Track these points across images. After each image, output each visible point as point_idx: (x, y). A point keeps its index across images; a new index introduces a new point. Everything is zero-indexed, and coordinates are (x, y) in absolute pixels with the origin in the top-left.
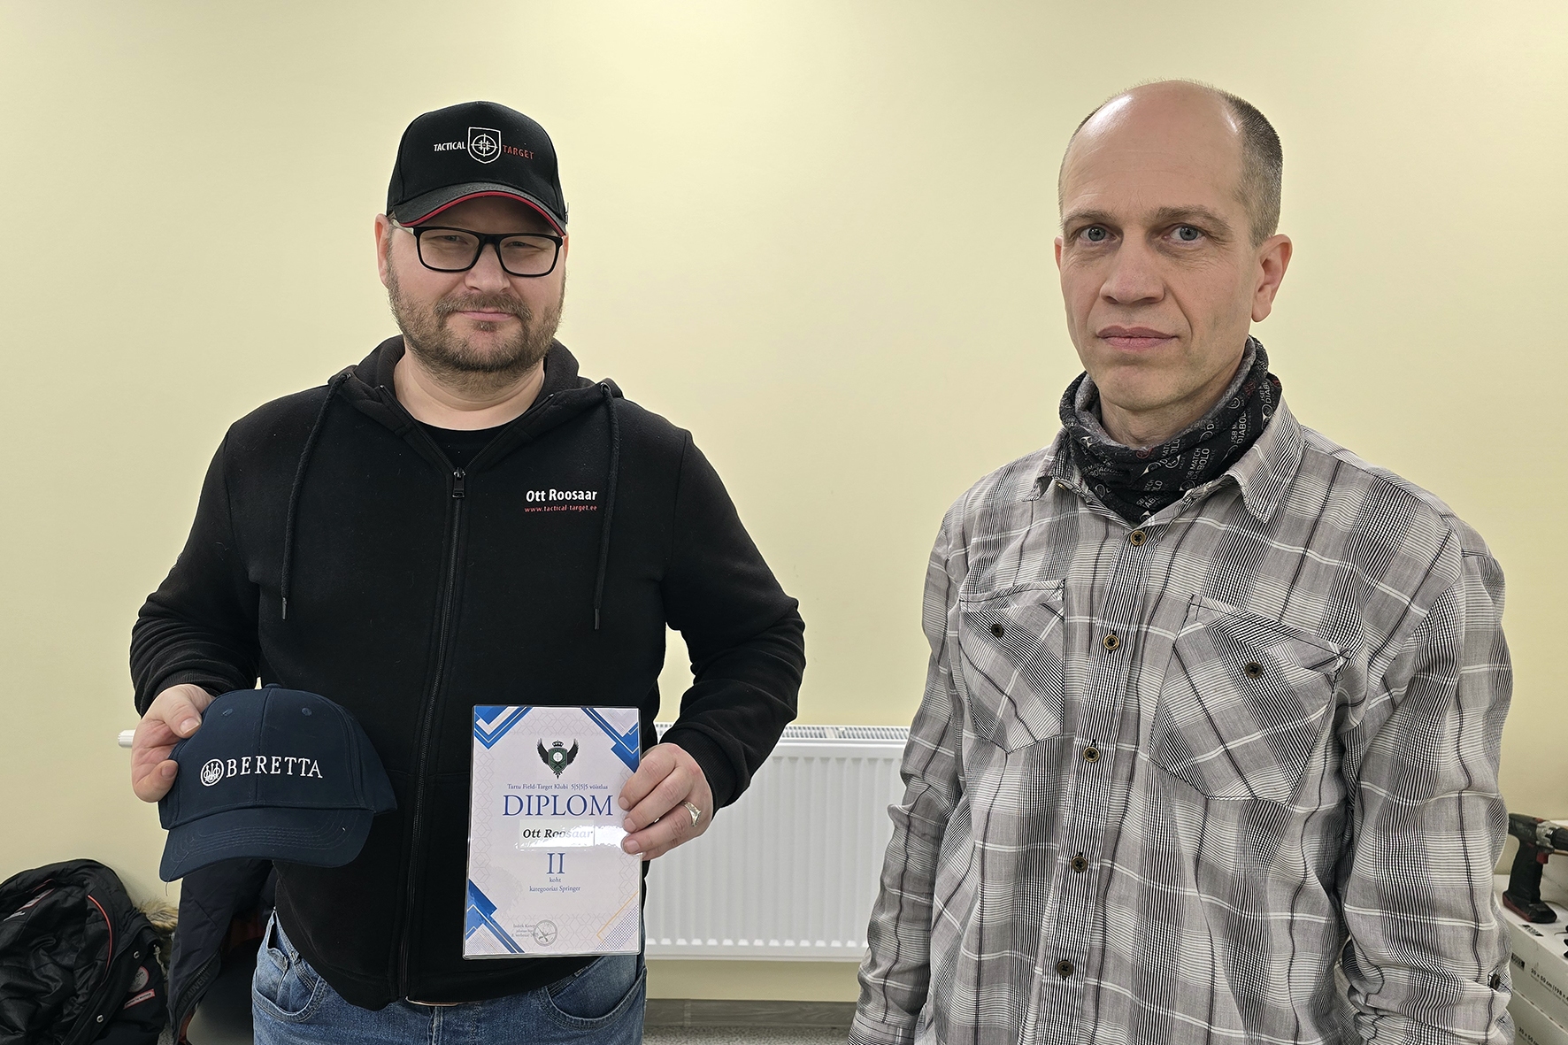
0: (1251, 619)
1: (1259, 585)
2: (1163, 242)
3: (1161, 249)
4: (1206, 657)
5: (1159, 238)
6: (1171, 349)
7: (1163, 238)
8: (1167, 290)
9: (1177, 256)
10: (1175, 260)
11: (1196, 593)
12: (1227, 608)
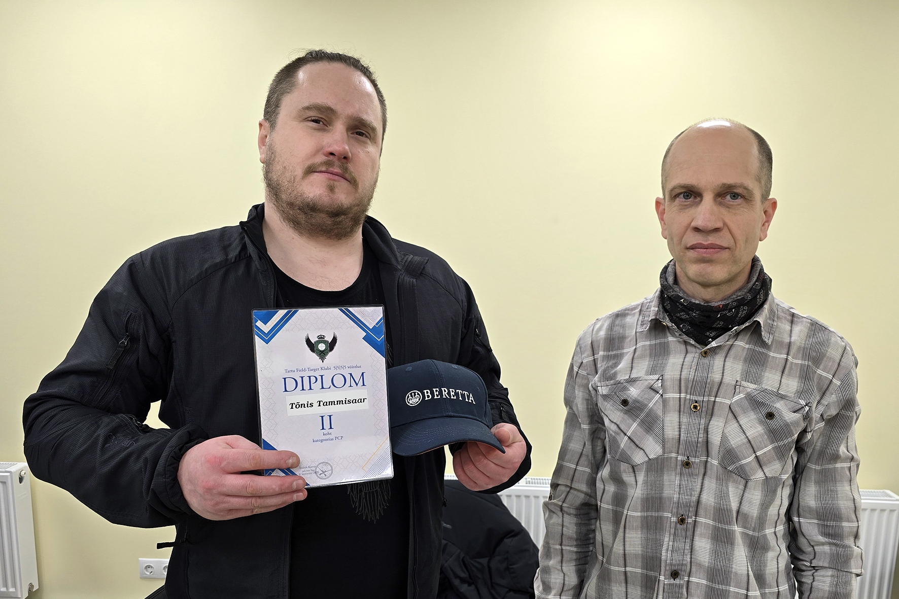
0: (765, 391)
1: (767, 374)
2: (722, 200)
3: (721, 204)
4: (746, 411)
5: (720, 199)
6: (725, 254)
7: (722, 199)
8: (725, 224)
9: (728, 207)
10: (728, 209)
11: (738, 379)
12: (753, 386)
